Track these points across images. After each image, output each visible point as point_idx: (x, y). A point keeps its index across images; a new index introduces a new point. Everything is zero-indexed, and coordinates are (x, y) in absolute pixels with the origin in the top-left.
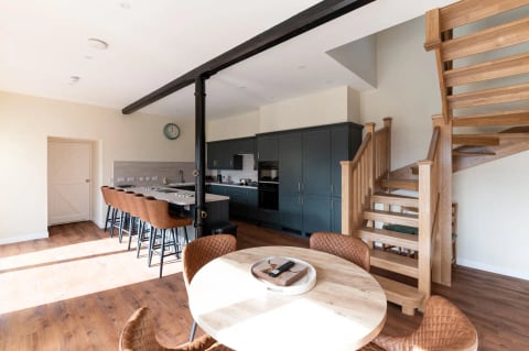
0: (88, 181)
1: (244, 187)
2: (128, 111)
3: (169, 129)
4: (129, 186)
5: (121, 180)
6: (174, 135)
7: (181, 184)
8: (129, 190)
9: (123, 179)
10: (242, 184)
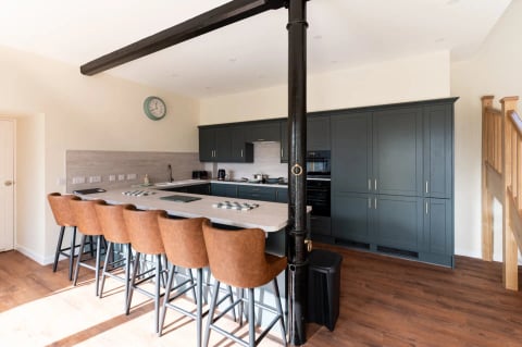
0: (8, 184)
1: (261, 185)
2: (89, 69)
3: (153, 106)
4: (95, 191)
5: (78, 181)
6: (158, 113)
7: (169, 184)
8: (95, 197)
9: (82, 180)
10: (259, 182)
